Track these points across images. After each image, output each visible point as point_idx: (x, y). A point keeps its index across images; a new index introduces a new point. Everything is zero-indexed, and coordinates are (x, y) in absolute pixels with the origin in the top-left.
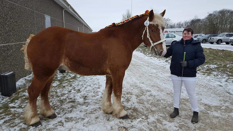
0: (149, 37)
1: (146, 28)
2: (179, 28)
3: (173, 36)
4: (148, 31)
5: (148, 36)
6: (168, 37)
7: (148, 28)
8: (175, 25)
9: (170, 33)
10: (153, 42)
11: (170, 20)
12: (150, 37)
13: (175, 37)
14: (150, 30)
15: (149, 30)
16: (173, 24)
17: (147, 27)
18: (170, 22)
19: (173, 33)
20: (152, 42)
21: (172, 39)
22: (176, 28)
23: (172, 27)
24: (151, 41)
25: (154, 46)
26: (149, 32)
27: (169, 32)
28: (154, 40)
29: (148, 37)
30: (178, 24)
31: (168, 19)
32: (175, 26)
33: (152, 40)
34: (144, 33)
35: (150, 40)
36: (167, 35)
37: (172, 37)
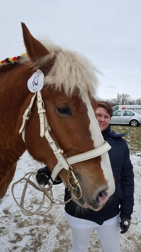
0: (48, 135)
1: (33, 99)
2: (138, 105)
3: (132, 114)
4: (41, 110)
5: (44, 132)
6: (125, 114)
7: (40, 98)
8: (135, 101)
9: (128, 110)
10: (67, 154)
11: (129, 96)
12: (50, 133)
13: (134, 115)
14: (52, 109)
15: (45, 106)
16: (132, 101)
17: (39, 95)
18: (130, 98)
19: (131, 110)
20: (63, 154)
21: (131, 117)
22: (135, 105)
23: (131, 103)
24: (58, 152)
25: (70, 168)
26: (47, 114)
27: (127, 108)
28: (69, 145)
29: (42, 134)
30: (137, 101)
31: (127, 94)
32: (135, 103)
33: (60, 145)
34: (27, 118)
35: (53, 146)
36: (124, 112)
37: (130, 115)
